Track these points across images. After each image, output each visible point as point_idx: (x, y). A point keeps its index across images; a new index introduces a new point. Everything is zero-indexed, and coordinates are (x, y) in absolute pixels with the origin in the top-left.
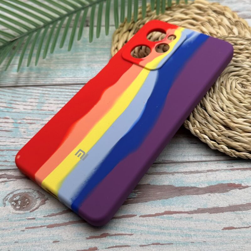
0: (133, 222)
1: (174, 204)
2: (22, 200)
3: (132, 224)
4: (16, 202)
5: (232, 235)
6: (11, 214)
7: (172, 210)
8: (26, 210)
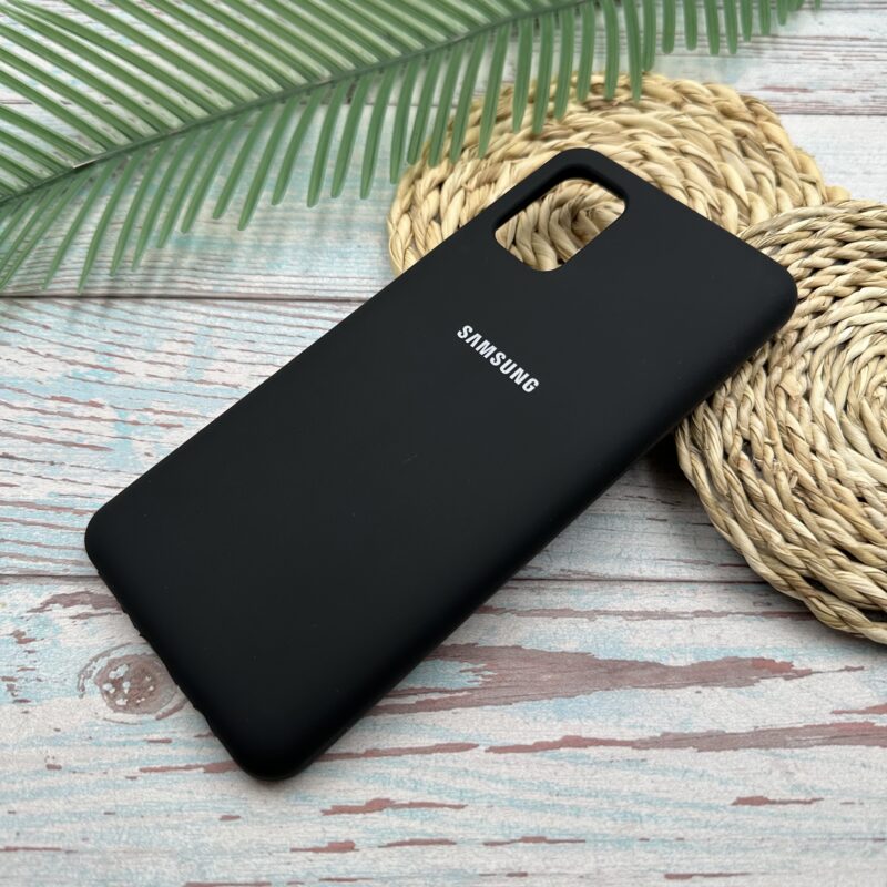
0: (467, 766)
1: (592, 714)
2: (133, 680)
3: (463, 773)
4: (117, 683)
5: (762, 823)
6: (99, 722)
7: (585, 735)
8: (144, 713)
